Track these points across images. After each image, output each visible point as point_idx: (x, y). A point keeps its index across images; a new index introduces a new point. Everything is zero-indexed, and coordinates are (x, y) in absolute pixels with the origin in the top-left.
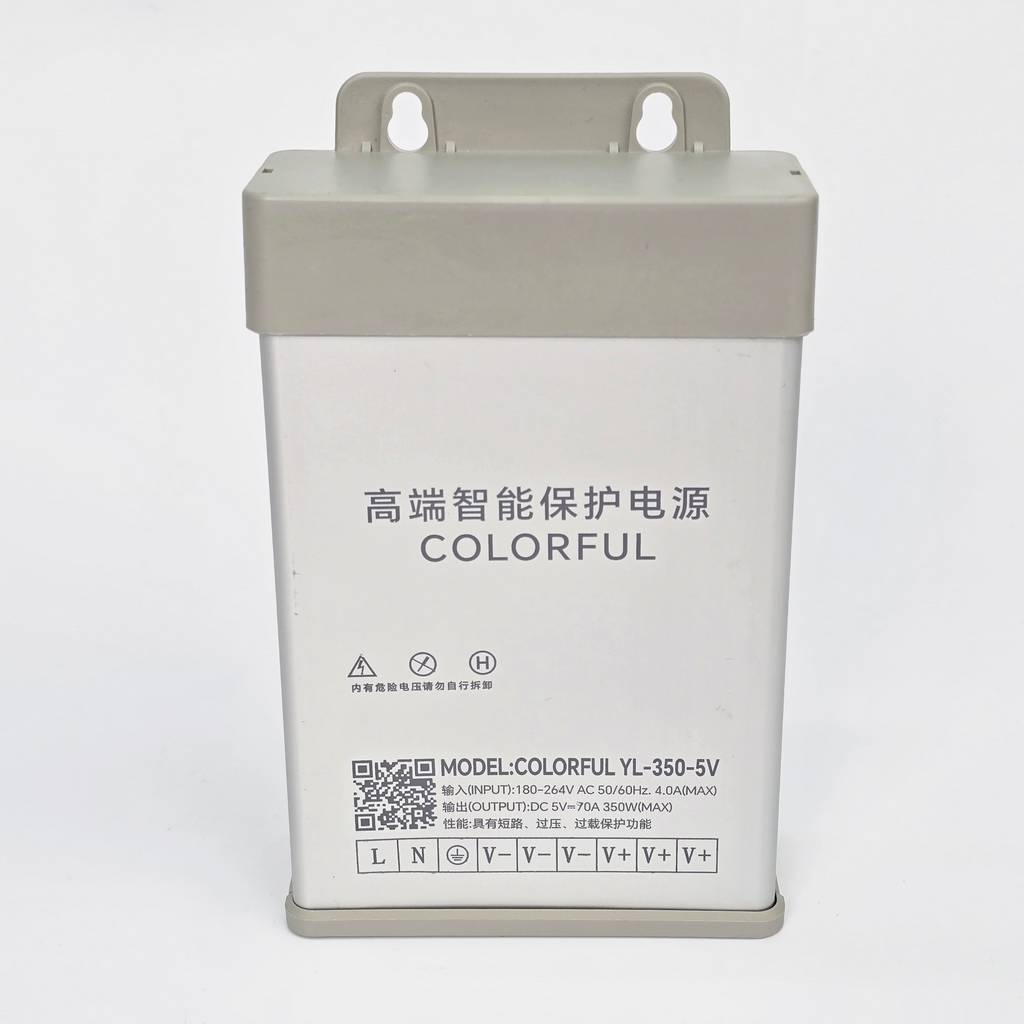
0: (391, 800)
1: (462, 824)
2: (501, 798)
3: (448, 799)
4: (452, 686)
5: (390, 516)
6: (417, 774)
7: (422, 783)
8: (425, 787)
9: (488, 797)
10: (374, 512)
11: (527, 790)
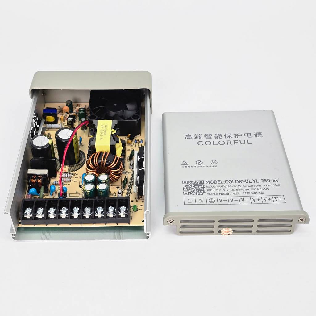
0: (193, 189)
1: (212, 194)
2: (222, 188)
3: (208, 189)
4: (207, 166)
5: (190, 138)
6: (199, 183)
7: (201, 185)
8: (202, 186)
9: (219, 188)
10: (186, 138)
11: (229, 186)
